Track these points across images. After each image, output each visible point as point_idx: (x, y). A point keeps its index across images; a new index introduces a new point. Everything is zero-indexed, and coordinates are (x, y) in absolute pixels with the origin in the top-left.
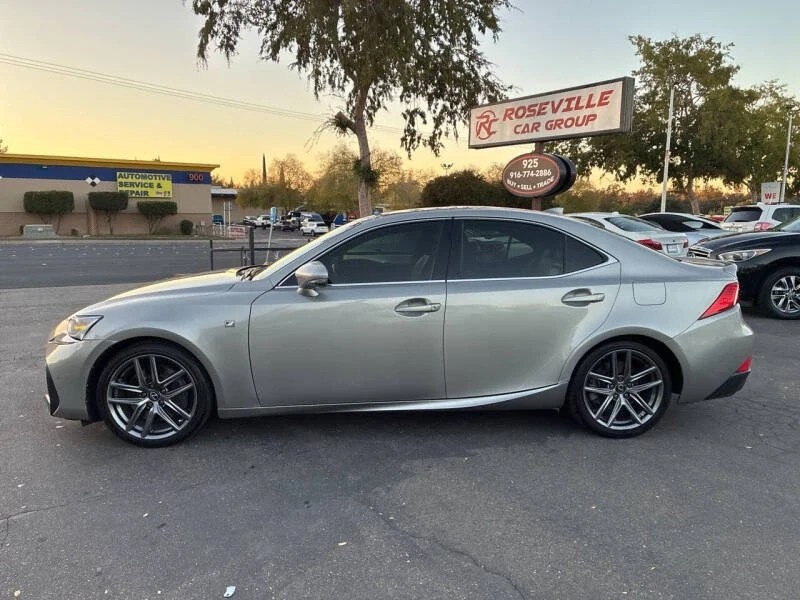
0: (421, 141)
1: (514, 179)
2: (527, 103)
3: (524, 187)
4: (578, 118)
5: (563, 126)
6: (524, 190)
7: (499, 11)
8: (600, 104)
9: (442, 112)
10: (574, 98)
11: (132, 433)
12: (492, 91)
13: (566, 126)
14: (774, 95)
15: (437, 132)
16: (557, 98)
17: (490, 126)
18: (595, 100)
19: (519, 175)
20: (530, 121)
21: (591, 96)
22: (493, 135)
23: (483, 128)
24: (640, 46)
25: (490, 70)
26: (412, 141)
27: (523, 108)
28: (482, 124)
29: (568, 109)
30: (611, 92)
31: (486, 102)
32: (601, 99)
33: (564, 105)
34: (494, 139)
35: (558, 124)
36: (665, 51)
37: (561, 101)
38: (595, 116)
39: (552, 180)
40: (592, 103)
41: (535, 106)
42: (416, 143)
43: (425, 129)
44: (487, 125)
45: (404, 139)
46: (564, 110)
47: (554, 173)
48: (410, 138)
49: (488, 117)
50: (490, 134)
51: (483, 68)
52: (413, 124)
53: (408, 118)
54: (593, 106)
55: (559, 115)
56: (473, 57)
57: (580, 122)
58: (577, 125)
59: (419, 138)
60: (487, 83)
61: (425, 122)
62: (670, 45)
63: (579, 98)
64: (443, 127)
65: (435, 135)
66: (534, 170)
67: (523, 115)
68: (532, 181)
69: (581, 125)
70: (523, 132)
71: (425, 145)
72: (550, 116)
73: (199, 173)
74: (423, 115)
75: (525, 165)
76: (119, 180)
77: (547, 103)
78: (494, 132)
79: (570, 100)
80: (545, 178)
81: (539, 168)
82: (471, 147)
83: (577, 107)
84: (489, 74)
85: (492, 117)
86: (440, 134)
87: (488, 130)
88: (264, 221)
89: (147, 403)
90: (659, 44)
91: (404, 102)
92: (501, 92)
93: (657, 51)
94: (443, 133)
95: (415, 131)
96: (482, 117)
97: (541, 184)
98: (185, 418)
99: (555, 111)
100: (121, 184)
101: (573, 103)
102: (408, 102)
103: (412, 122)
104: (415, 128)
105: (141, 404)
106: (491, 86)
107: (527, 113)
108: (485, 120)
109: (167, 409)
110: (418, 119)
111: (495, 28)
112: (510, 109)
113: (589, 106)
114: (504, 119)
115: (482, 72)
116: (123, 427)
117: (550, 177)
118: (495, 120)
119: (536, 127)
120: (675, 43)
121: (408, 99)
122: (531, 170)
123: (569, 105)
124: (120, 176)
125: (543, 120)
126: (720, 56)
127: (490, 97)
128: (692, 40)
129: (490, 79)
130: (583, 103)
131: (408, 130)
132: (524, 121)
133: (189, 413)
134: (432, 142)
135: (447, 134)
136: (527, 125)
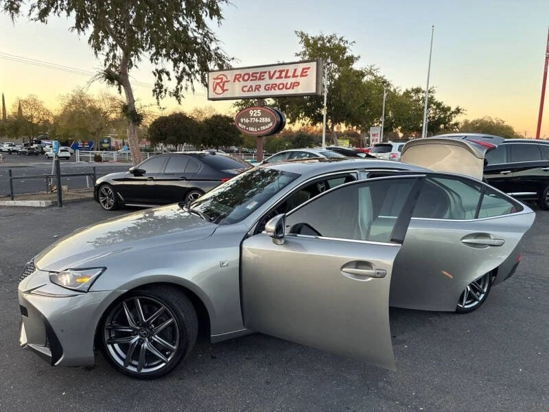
0: (167, 93)
1: (243, 124)
2: (250, 72)
3: (251, 129)
4: (287, 83)
5: (276, 88)
6: (251, 131)
7: (221, 5)
8: (302, 76)
9: (182, 72)
10: (284, 71)
11: (130, 368)
12: (221, 60)
13: (279, 89)
14: (372, 74)
15: (179, 87)
16: (272, 70)
17: (223, 85)
18: (299, 73)
19: (247, 121)
20: (254, 84)
21: (295, 70)
22: (226, 92)
23: (218, 87)
24: (302, 38)
25: (219, 46)
26: (161, 92)
27: (248, 74)
28: (218, 84)
29: (280, 77)
30: (309, 68)
31: (217, 68)
32: (302, 72)
33: (277, 75)
34: (226, 95)
35: (274, 87)
36: (316, 42)
37: (275, 72)
38: (298, 83)
39: (271, 125)
40: (296, 75)
41: (256, 73)
42: (163, 94)
43: (170, 84)
44: (221, 84)
45: (154, 91)
46: (277, 78)
47: (272, 120)
48: (159, 90)
49: (222, 79)
50: (224, 91)
51: (213, 43)
52: (161, 81)
53: (157, 75)
54: (297, 76)
55: (274, 81)
56: (206, 35)
57: (288, 86)
58: (286, 88)
59: (166, 90)
60: (216, 54)
61: (170, 79)
62: (319, 39)
63: (288, 71)
64: (184, 83)
65: (178, 89)
66: (258, 118)
67: (248, 79)
68: (258, 125)
69: (289, 89)
70: (249, 91)
71: (170, 95)
72: (267, 81)
74: (168, 74)
75: (252, 114)
77: (265, 72)
78: (227, 90)
79: (281, 72)
80: (266, 124)
81: (261, 116)
82: (209, 99)
83: (286, 77)
84: (218, 48)
85: (225, 79)
86: (181, 88)
87: (222, 88)
88: (11, 148)
89: (139, 340)
90: (313, 38)
91: (153, 63)
92: (227, 61)
93: (311, 42)
94: (184, 89)
95: (162, 86)
96: (217, 78)
97: (263, 128)
98: (172, 350)
99: (271, 78)
101: (283, 74)
102: (157, 64)
103: (160, 78)
104: (163, 83)
105: (133, 341)
106: (220, 57)
107: (251, 78)
108: (219, 81)
109: (155, 343)
110: (164, 76)
111: (220, 17)
112: (238, 75)
113: (294, 76)
114: (234, 81)
115: (213, 46)
116: (122, 363)
117: (269, 123)
118: (228, 81)
119: (258, 88)
120: (321, 38)
121: (156, 61)
122: (255, 117)
123: (280, 75)
125: (262, 83)
126: (345, 49)
127: (219, 64)
128: (331, 38)
129: (219, 52)
130: (290, 74)
131: (157, 84)
132: (249, 83)
133: (174, 345)
134: (176, 94)
135: (186, 88)
136: (251, 86)
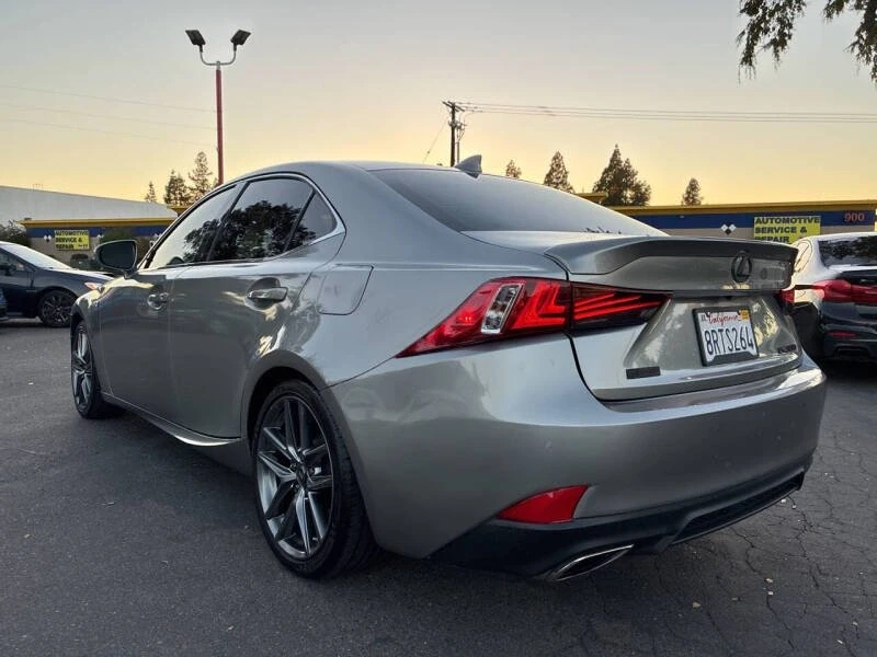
73: (858, 212)
76: (756, 226)
100: (758, 230)
124: (759, 221)
